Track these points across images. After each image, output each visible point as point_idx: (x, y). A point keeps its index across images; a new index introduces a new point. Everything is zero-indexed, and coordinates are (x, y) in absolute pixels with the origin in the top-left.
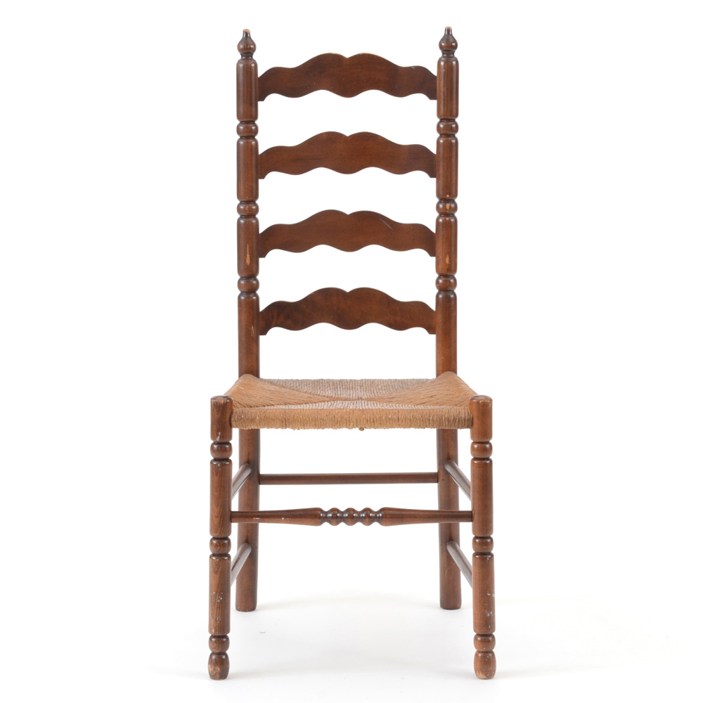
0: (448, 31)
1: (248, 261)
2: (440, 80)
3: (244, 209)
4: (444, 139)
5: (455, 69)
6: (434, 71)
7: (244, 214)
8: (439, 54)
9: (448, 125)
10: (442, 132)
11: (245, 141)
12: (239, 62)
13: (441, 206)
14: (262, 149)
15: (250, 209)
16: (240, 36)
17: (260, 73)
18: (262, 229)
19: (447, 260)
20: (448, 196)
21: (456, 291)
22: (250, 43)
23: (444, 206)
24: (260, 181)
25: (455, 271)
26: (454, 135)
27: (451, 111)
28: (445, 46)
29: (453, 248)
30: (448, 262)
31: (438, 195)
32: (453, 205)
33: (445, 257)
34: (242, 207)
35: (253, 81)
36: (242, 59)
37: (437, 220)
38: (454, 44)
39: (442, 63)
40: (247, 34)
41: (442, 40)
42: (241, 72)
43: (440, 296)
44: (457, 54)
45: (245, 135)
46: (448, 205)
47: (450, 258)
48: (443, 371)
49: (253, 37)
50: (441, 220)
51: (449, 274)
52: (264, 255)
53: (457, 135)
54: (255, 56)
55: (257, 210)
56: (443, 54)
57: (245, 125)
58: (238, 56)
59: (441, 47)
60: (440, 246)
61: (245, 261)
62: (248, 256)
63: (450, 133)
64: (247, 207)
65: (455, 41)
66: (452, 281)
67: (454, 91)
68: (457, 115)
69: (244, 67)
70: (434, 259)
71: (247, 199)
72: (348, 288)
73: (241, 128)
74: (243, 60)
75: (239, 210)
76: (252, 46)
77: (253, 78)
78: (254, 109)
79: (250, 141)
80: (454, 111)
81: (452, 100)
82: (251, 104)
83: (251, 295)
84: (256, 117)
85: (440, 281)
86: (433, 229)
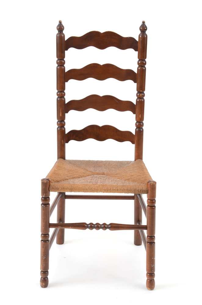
0: (144, 22)
1: (61, 115)
2: (139, 44)
3: (59, 94)
4: (140, 68)
5: (146, 39)
6: (137, 39)
7: (59, 96)
8: (140, 32)
9: (142, 62)
10: (139, 65)
11: (60, 67)
12: (57, 34)
13: (138, 94)
14: (66, 70)
15: (62, 94)
16: (58, 23)
17: (66, 39)
18: (66, 102)
19: (140, 116)
20: (141, 91)
21: (143, 128)
22: (62, 26)
23: (140, 95)
24: (66, 83)
25: (143, 120)
27: (144, 57)
28: (142, 29)
30: (140, 117)
31: (137, 90)
32: (143, 94)
33: (139, 115)
34: (58, 93)
35: (63, 43)
37: (137, 100)
38: (145, 28)
39: (141, 36)
40: (60, 22)
41: (141, 26)
42: (58, 39)
43: (137, 130)
44: (147, 32)
45: (60, 64)
46: (141, 95)
47: (141, 115)
48: (137, 159)
49: (63, 24)
50: (138, 100)
51: (141, 121)
52: (67, 112)
53: (146, 66)
54: (64, 32)
55: (64, 95)
56: (141, 32)
57: (60, 61)
58: (57, 32)
59: (140, 29)
60: (137, 110)
61: (60, 115)
62: (61, 113)
63: (143, 65)
64: (61, 94)
65: (146, 27)
66: (142, 124)
67: (145, 48)
68: (146, 58)
69: (59, 36)
70: (135, 115)
71: (60, 90)
72: (101, 125)
73: (58, 61)
74: (59, 33)
75: (57, 94)
76: (63, 28)
77: (63, 41)
78: (63, 54)
79: (62, 67)
80: (145, 56)
81: (144, 52)
82: (62, 52)
83: (62, 128)
84: (64, 57)
85: (137, 124)
86: (135, 103)
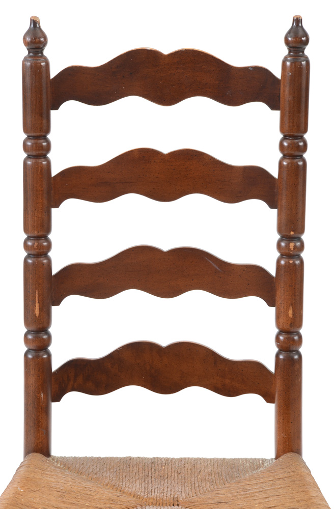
0: (298, 21)
1: (37, 312)
2: (284, 86)
3: (33, 246)
4: (289, 161)
5: (304, 72)
6: (278, 73)
7: (32, 252)
8: (285, 51)
9: (294, 143)
10: (286, 152)
11: (34, 161)
12: (25, 60)
13: (283, 244)
14: (55, 171)
15: (40, 246)
16: (27, 26)
17: (53, 73)
18: (55, 270)
19: (290, 313)
20: (292, 233)
21: (301, 350)
22: (40, 34)
23: (287, 246)
24: (54, 211)
25: (300, 325)
26: (302, 156)
27: (298, 127)
28: (293, 42)
29: (298, 298)
30: (291, 315)
31: (280, 230)
32: (298, 244)
33: (287, 310)
34: (30, 243)
35: (44, 85)
36: (29, 56)
37: (278, 262)
38: (304, 39)
39: (288, 63)
40: (35, 23)
41: (289, 32)
42: (29, 73)
43: (281, 357)
44: (308, 51)
45: (34, 153)
46: (292, 245)
47: (293, 311)
48: (285, 452)
49: (44, 26)
50: (283, 262)
51: (292, 330)
52: (57, 302)
53: (305, 155)
54: (46, 52)
55: (49, 247)
56: (290, 52)
57: (33, 141)
58: (24, 52)
59: (287, 42)
60: (281, 294)
61: (34, 311)
62: (37, 305)
63: (296, 153)
64: (36, 244)
65: (306, 35)
66: (296, 338)
67: (303, 100)
68: (305, 131)
69: (31, 66)
70: (273, 310)
71: (36, 233)
72: (164, 342)
73: (29, 144)
74: (31, 57)
75: (26, 246)
76: (42, 39)
77: (44, 80)
78: (45, 121)
79: (40, 161)
80: (303, 126)
81: (299, 112)
82: (41, 115)
83: (41, 354)
84: (48, 130)
85: (281, 338)
86: (273, 272)
